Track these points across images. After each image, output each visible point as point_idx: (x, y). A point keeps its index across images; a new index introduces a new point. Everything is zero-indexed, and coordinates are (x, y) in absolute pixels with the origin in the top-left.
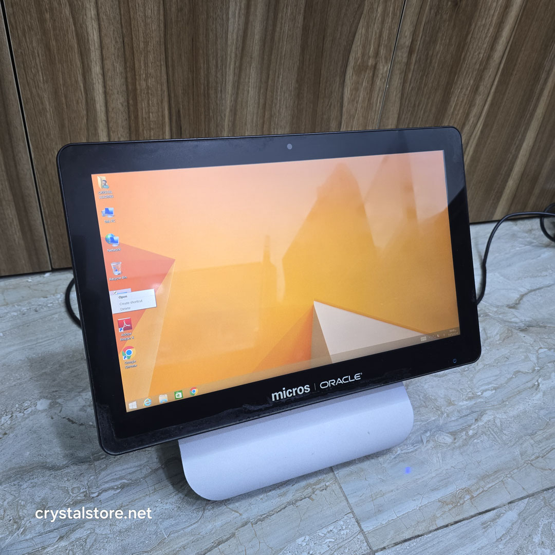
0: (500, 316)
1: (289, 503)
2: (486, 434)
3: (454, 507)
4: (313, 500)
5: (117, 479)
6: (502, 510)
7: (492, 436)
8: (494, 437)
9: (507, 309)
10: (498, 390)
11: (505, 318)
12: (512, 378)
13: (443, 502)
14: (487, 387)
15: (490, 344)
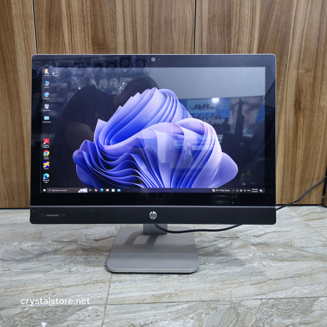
0: (245, 239)
1: (83, 284)
2: (197, 277)
3: (158, 298)
4: (95, 285)
5: (24, 267)
6: (182, 303)
7: (200, 278)
8: (201, 279)
9: (252, 237)
10: (219, 264)
11: (247, 240)
12: (231, 260)
13: (153, 295)
14: (214, 262)
15: (230, 248)
